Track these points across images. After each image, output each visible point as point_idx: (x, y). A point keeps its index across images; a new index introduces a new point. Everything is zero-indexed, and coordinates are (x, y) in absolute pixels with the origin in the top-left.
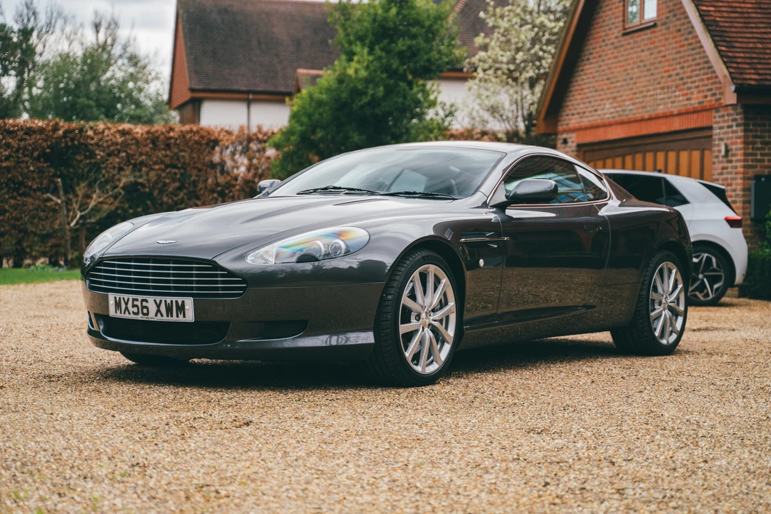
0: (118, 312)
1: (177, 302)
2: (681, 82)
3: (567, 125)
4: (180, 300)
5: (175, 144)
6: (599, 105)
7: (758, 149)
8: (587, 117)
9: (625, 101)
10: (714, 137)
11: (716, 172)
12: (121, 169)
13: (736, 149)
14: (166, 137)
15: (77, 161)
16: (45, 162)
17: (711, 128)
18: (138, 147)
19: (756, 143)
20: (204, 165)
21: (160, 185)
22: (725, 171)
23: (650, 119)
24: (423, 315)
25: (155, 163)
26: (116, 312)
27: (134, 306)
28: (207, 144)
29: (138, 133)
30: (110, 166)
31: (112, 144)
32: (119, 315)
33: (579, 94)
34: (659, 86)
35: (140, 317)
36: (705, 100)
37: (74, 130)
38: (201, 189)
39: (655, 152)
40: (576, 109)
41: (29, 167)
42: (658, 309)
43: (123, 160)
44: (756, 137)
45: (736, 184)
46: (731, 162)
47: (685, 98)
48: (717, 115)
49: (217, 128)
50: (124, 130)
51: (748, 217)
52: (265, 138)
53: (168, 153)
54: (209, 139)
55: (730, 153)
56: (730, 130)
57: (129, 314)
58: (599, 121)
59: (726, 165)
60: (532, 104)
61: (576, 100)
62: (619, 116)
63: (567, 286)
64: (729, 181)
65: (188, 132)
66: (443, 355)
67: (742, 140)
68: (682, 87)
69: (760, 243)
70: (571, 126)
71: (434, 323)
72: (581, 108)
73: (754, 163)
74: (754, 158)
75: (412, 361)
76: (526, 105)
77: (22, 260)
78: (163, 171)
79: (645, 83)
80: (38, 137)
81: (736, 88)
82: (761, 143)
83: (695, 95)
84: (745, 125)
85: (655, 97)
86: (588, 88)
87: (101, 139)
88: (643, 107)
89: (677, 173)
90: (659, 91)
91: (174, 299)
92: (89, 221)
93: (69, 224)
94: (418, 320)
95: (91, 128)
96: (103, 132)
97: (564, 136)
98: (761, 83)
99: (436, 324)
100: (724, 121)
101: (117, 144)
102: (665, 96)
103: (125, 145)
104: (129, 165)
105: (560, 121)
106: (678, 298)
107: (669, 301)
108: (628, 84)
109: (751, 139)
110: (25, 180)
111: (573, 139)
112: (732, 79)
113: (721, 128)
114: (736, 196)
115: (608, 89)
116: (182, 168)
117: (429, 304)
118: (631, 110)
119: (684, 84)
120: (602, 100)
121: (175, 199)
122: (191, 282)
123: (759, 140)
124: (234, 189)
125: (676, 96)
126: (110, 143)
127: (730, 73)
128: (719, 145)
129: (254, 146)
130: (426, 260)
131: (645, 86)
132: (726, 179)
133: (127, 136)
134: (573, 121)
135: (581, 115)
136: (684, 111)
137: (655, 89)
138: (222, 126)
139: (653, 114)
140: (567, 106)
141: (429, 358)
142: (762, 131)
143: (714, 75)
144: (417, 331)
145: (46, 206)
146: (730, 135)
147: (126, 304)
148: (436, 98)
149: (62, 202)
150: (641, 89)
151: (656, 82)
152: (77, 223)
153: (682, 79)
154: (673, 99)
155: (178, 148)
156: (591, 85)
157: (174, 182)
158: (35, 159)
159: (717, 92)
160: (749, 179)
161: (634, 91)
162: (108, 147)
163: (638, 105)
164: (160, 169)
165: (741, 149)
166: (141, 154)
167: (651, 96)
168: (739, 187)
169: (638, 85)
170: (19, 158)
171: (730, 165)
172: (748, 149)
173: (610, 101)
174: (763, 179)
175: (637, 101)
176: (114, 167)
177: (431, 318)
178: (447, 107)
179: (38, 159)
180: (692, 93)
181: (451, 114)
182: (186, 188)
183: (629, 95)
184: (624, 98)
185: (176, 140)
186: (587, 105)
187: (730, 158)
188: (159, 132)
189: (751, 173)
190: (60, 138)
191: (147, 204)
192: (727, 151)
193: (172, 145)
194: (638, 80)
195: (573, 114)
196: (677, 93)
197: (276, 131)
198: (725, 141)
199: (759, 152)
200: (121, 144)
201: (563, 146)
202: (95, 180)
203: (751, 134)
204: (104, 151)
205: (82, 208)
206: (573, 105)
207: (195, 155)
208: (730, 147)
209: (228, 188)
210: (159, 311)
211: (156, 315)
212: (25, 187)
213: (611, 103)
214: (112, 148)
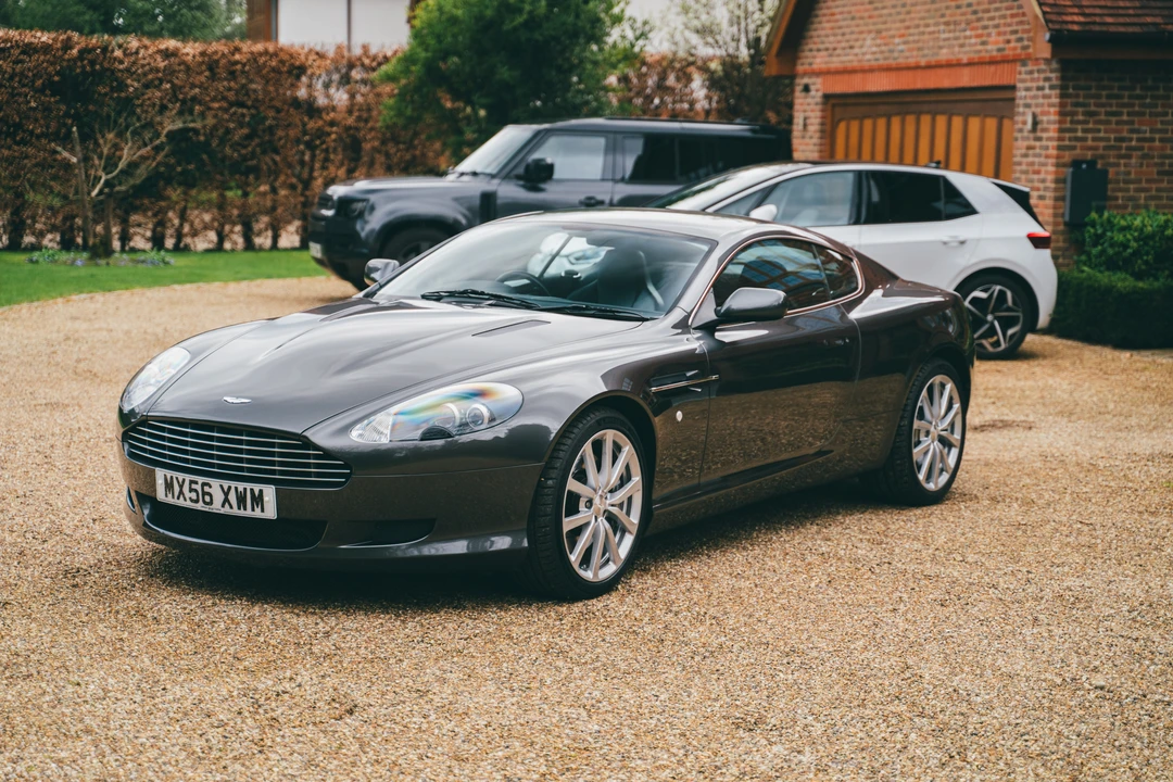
0: (170, 496)
1: (252, 490)
2: (974, 17)
3: (810, 64)
4: (257, 487)
5: (243, 72)
6: (857, 40)
7: (1079, 122)
8: (839, 55)
9: (894, 37)
10: (1017, 101)
11: (1018, 152)
12: (163, 108)
13: (1049, 122)
14: (229, 61)
15: (100, 94)
16: (52, 95)
17: (1013, 88)
18: (189, 76)
19: (1075, 113)
20: (285, 102)
21: (221, 132)
22: (1031, 152)
23: (929, 67)
24: (597, 501)
25: (214, 99)
26: (166, 496)
27: (191, 490)
28: (290, 72)
29: (188, 54)
30: (148, 102)
31: (151, 70)
32: (170, 500)
33: (828, 21)
34: (943, 20)
35: (200, 506)
36: (1007, 46)
37: (94, 49)
38: (280, 139)
39: (934, 115)
40: (823, 43)
41: (30, 102)
42: (926, 441)
43: (167, 94)
44: (1077, 105)
45: (1047, 172)
46: (1039, 139)
47: (979, 40)
48: (1023, 69)
49: (303, 48)
50: (167, 49)
51: (1060, 220)
52: (374, 64)
53: (232, 84)
54: (292, 65)
55: (1039, 127)
56: (1040, 93)
57: (185, 500)
58: (855, 64)
59: (1032, 143)
60: (762, 25)
61: (823, 29)
62: (885, 59)
63: (802, 411)
64: (1036, 167)
65: (261, 54)
66: (624, 550)
67: (1057, 109)
68: (975, 24)
69: (1075, 257)
70: (815, 67)
71: (611, 508)
72: (831, 41)
73: (1073, 143)
74: (1072, 135)
75: (581, 565)
76: (752, 27)
77: (22, 237)
78: (226, 110)
79: (923, 14)
80: (42, 58)
81: (1051, 36)
82: (1084, 114)
83: (993, 38)
84: (1063, 88)
85: (937, 35)
86: (841, 13)
87: (134, 63)
88: (919, 49)
89: (963, 169)
90: (942, 27)
91: (249, 486)
92: (118, 188)
93: (89, 194)
94: (590, 508)
95: (120, 46)
96: (137, 53)
97: (806, 80)
98: (1087, 28)
99: (615, 510)
100: (1032, 80)
101: (157, 70)
102: (951, 35)
103: (170, 72)
104: (176, 102)
105: (800, 58)
106: (952, 425)
107: (940, 428)
108: (899, 13)
109: (1069, 108)
110: (24, 122)
111: (818, 86)
112: (1047, 21)
113: (1027, 89)
114: (1046, 189)
115: (870, 17)
116: (253, 107)
117: (605, 484)
118: (902, 51)
119: (979, 20)
120: (861, 32)
121: (244, 152)
122: (273, 463)
123: (1080, 110)
124: (328, 139)
125: (966, 37)
126: (147, 68)
127: (1044, 13)
128: (1024, 114)
129: (356, 74)
130: (603, 424)
131: (923, 18)
132: (1032, 164)
133: (172, 59)
134: (818, 60)
135: (830, 52)
136: (976, 60)
137: (937, 24)
138: (312, 45)
139: (933, 60)
140: (811, 37)
141: (604, 554)
142: (1085, 97)
143: (1021, 11)
144: (587, 524)
145: (55, 160)
146: (1041, 101)
147: (181, 486)
148: (623, 11)
149: (79, 161)
150: (916, 22)
151: (939, 13)
152: (101, 192)
153: (975, 12)
154: (961, 41)
155: (247, 78)
156: (846, 9)
157: (242, 127)
158: (37, 91)
159: (1025, 36)
160: (1064, 165)
161: (907, 24)
162: (145, 74)
163: (911, 46)
164: (220, 108)
165: (1055, 123)
166: (193, 86)
167: (930, 33)
168: (1050, 177)
169: (913, 15)
170: (14, 88)
171: (1038, 144)
172: (1065, 122)
173: (873, 35)
174: (1084, 166)
175: (911, 38)
176: (154, 105)
177: (608, 502)
178: (639, 24)
179: (42, 91)
180: (989, 35)
181: (643, 35)
182: (259, 137)
183: (898, 29)
184: (892, 33)
185: (244, 65)
186: (839, 38)
187: (1039, 134)
188: (220, 53)
189: (1068, 157)
190: (74, 60)
191: (202, 160)
192: (1035, 123)
193: (238, 73)
194: (913, 9)
195: (819, 50)
196: (968, 33)
197: (389, 54)
198: (1033, 109)
199: (1079, 127)
200: (164, 71)
201: (803, 94)
202: (127, 128)
203: (1069, 101)
204: (139, 81)
205: (106, 170)
206: (818, 36)
207: (271, 89)
208: (1040, 118)
209: (319, 138)
210: (226, 500)
211: (223, 506)
212: (24, 131)
213: (874, 39)
214: (150, 77)
